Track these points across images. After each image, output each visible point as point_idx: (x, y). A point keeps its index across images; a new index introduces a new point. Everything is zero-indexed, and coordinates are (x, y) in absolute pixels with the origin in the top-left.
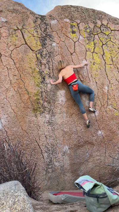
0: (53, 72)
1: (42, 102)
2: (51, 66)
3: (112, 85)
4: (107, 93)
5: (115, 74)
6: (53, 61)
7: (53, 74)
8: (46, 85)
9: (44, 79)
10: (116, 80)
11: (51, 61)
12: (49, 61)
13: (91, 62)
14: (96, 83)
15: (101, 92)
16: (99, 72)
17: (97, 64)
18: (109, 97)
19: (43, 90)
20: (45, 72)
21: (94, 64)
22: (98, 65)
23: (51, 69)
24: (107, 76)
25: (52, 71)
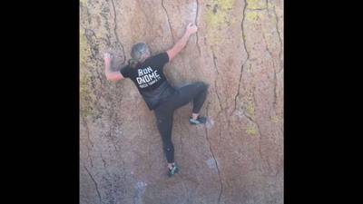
0: (116, 34)
1: (94, 97)
2: (111, 21)
3: (254, 64)
4: (238, 81)
5: (266, 35)
6: (117, 8)
7: (117, 39)
8: (100, 63)
9: (96, 49)
10: (267, 49)
11: (111, 8)
12: (107, 10)
13: (208, 6)
14: (215, 58)
15: (224, 78)
16: (224, 31)
17: (224, 10)
18: (241, 90)
19: (96, 74)
20: (98, 35)
21: (215, 11)
22: (225, 14)
23: (112, 27)
24: (245, 41)
25: (112, 32)
